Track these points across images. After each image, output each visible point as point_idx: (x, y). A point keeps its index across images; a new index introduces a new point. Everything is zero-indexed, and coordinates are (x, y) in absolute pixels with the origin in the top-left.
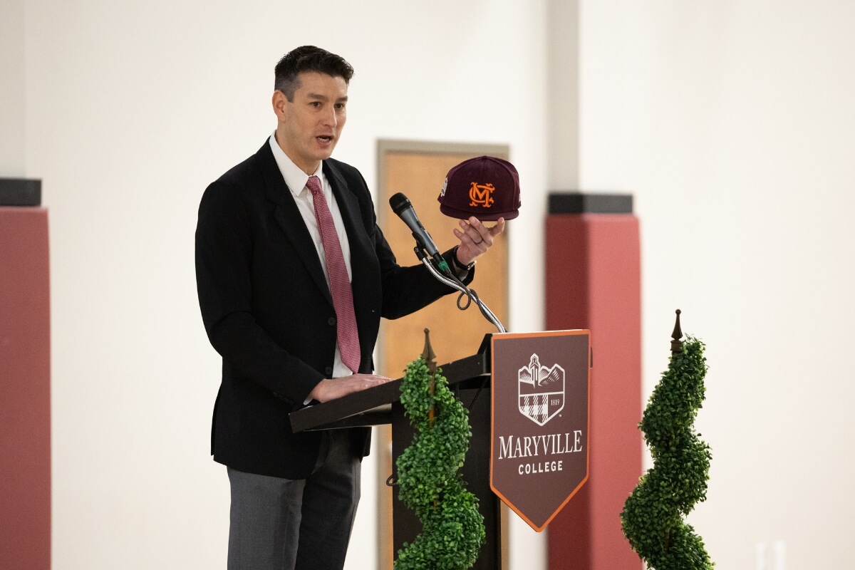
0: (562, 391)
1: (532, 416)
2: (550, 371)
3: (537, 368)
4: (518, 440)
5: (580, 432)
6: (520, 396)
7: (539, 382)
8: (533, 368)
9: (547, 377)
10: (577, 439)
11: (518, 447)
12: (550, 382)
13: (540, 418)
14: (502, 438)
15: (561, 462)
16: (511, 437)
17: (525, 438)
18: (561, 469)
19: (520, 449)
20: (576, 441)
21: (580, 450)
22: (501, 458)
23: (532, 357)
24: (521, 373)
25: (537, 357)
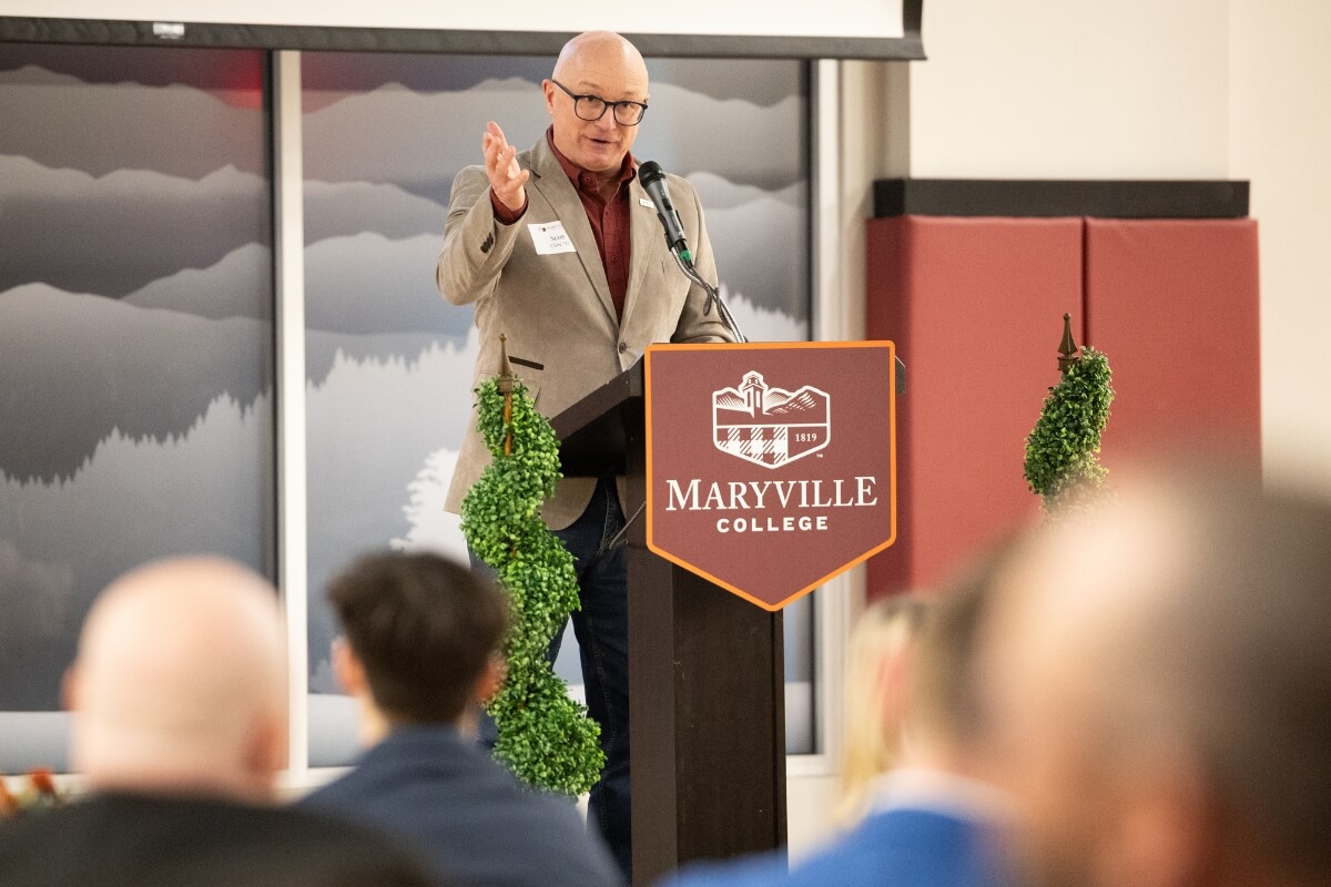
0: (825, 422)
1: (750, 455)
2: (793, 395)
3: (761, 391)
4: (715, 486)
5: (872, 479)
6: (716, 427)
7: (765, 409)
8: (751, 390)
9: (784, 402)
10: (865, 487)
11: (714, 495)
12: (793, 411)
13: (769, 458)
14: (674, 484)
15: (825, 518)
16: (695, 483)
17: (733, 485)
18: (825, 528)
19: (719, 497)
20: (861, 491)
21: (874, 503)
22: (671, 508)
23: (746, 378)
24: (718, 397)
25: (760, 377)
